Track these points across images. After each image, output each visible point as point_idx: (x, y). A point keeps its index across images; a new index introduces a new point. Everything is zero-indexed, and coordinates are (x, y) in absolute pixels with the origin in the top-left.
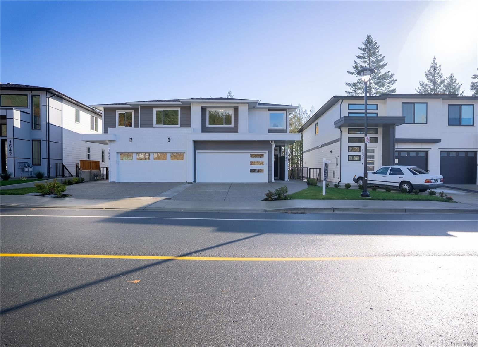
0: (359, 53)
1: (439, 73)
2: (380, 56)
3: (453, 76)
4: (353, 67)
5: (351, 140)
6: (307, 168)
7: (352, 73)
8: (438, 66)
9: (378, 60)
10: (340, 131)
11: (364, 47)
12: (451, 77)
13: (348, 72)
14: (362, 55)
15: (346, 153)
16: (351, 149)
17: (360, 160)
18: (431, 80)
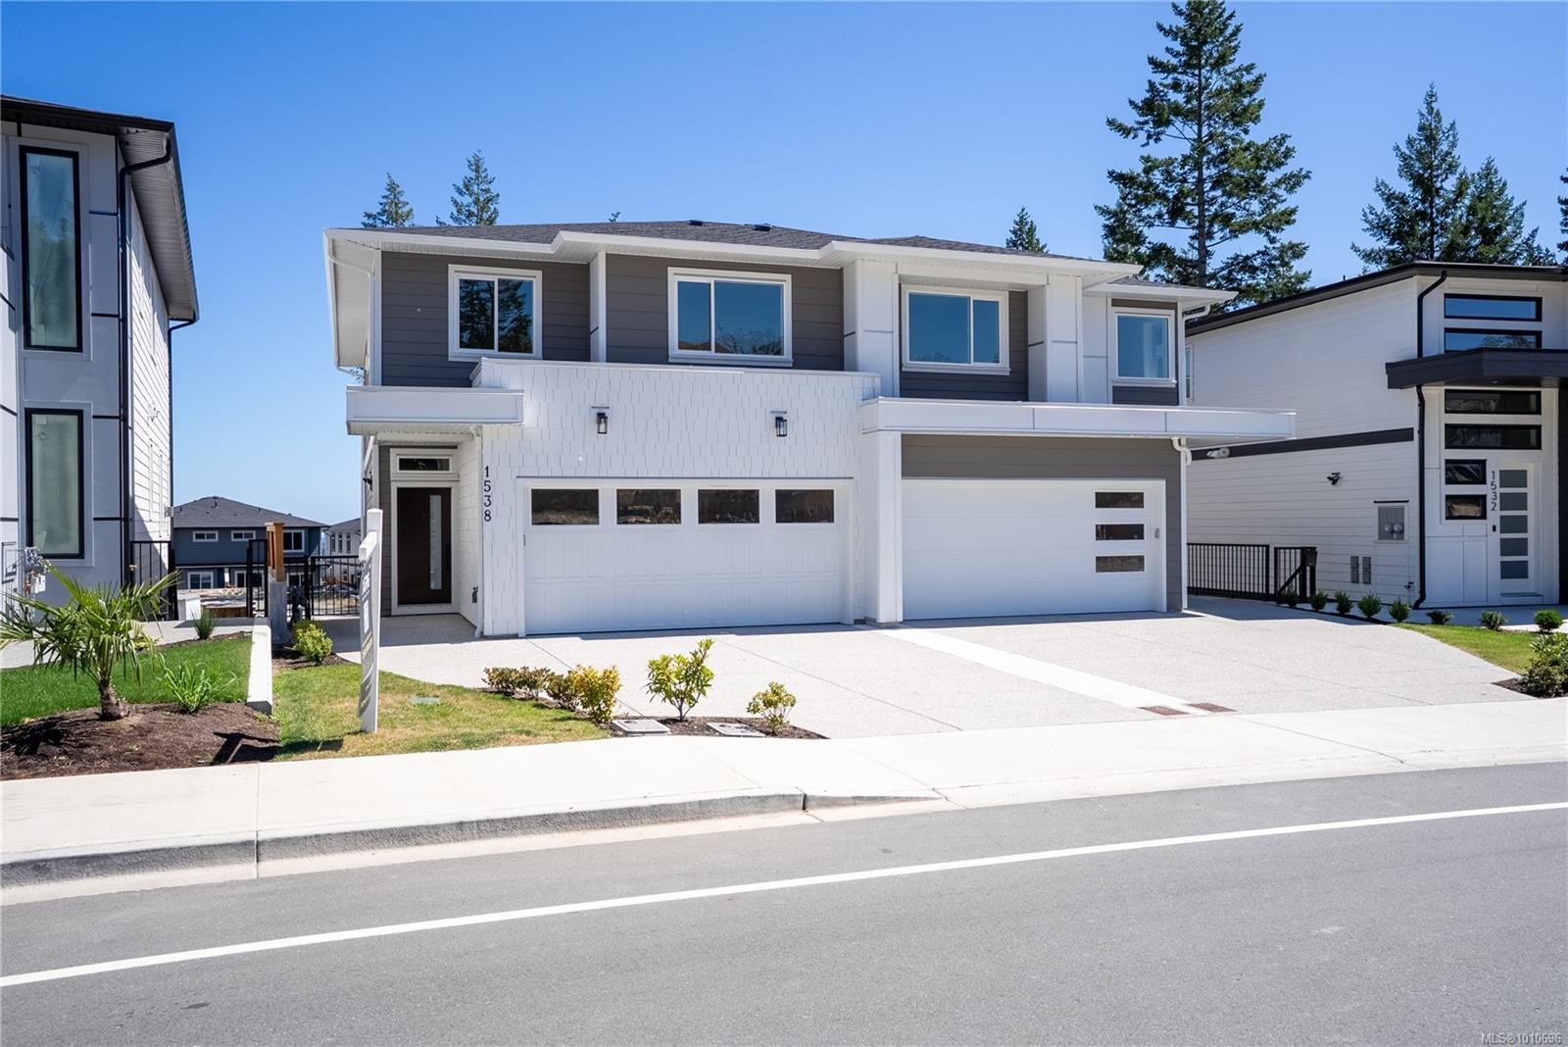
0: (1162, 47)
1: (1448, 153)
2: (1248, 73)
3: (1496, 171)
4: (1131, 103)
5: (1455, 436)
6: (1267, 547)
7: (1125, 131)
8: (1445, 124)
9: (1241, 86)
10: (1416, 401)
11: (1181, 22)
12: (1488, 171)
13: (1110, 123)
14: (1166, 58)
15: (1438, 489)
16: (1456, 472)
17: (1483, 516)
18: (1419, 182)
